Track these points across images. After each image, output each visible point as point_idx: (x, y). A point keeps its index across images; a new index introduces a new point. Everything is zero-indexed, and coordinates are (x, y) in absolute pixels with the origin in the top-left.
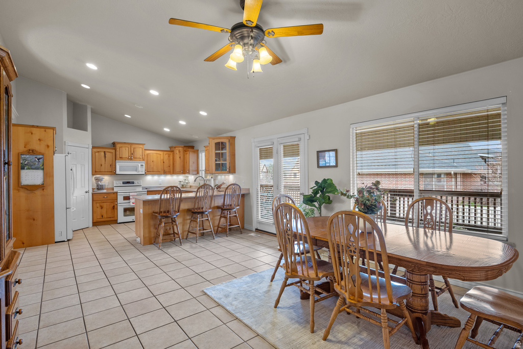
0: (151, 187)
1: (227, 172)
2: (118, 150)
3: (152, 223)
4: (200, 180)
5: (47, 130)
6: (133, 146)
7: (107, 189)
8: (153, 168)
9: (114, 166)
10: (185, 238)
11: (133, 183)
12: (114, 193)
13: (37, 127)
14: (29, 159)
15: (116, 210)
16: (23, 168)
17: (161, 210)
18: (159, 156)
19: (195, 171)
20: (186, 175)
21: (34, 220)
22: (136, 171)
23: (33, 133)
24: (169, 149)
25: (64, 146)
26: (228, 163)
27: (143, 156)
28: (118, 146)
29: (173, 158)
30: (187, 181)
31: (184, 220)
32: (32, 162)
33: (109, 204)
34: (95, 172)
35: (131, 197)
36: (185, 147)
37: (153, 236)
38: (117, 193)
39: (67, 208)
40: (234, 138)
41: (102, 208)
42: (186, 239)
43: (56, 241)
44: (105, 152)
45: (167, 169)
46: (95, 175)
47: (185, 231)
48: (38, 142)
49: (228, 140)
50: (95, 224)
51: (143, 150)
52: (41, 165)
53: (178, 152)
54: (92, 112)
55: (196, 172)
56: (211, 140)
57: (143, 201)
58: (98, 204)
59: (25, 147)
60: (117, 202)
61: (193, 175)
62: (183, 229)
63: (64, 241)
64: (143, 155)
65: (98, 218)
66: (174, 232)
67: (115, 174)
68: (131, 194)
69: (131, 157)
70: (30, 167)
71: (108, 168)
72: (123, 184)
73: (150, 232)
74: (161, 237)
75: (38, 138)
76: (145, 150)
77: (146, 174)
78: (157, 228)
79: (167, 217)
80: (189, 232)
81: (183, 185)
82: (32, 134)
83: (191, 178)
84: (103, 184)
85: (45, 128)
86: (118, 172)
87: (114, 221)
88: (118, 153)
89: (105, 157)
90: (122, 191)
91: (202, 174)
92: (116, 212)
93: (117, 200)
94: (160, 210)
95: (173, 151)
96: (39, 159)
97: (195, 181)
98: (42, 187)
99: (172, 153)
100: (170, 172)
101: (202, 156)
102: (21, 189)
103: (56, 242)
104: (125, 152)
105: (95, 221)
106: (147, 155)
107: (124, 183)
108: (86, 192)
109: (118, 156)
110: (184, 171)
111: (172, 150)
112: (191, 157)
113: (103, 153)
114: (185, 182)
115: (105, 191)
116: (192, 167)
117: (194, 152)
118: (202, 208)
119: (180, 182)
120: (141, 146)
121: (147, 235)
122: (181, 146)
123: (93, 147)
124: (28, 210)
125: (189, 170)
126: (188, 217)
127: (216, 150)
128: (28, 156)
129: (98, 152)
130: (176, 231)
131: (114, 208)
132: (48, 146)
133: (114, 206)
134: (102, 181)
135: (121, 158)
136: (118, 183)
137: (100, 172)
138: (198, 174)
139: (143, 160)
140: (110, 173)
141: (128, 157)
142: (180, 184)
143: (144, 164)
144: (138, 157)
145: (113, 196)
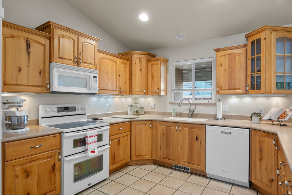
2: (56, 41)
6: (82, 40)
9: (47, 75)
11: (74, 109)
12: (55, 135)
15: (58, 173)
18: (114, 64)
22: (86, 87)
28: (56, 33)
30: (138, 106)
33: (42, 161)
35: (89, 140)
38: (60, 133)
41: (28, 175)
44: (27, 40)
45: (123, 87)
51: (96, 50)
53: (138, 62)
60: (60, 153)
64: (96, 58)
67: (49, 91)
68: (89, 133)
69: (79, 61)
71: (34, 78)
72: (58, 111)
76: (99, 51)
77: (99, 94)
86: (56, 87)
88: (55, 47)
89: (29, 52)
92: (58, 177)
93: (61, 148)
95: (130, 60)
106: (100, 59)
107: (59, 110)
109: (55, 54)
111: (128, 57)
112: (162, 69)
113: (24, 42)
119: (131, 106)
120: (93, 42)
125: (160, 89)
131: (55, 169)
133: (54, 165)
134: (20, 106)
135: (61, 58)
136: (49, 110)
137: (17, 85)
138: (167, 95)
139: (96, 68)
140: (38, 88)
141: (74, 59)
142: (131, 110)
143: (97, 76)
144: (89, 62)
145: (53, 141)
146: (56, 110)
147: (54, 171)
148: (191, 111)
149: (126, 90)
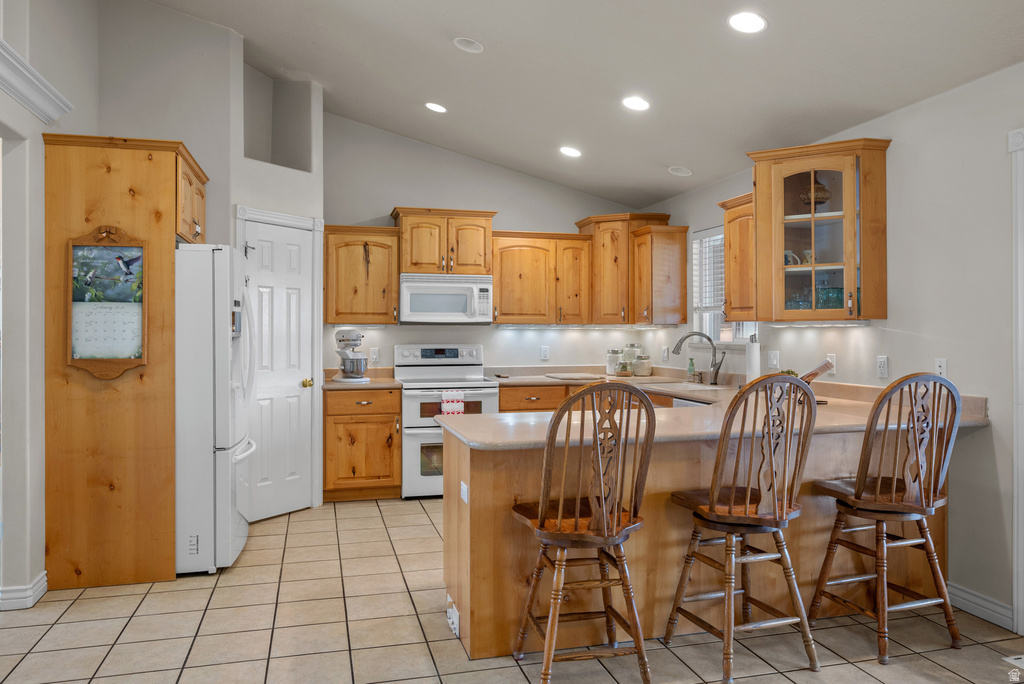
0: (513, 371)
1: (844, 312)
2: (406, 236)
3: (510, 553)
4: (694, 348)
5: (156, 155)
6: (456, 222)
7: (376, 373)
8: (520, 300)
9: (394, 295)
10: (658, 632)
11: (455, 353)
12: (391, 390)
13: (125, 143)
14: (99, 263)
15: (396, 452)
16: (79, 298)
17: (553, 494)
18: (541, 254)
19: (674, 311)
20: (637, 327)
21: (112, 487)
22: (464, 310)
23: (112, 167)
24: (575, 231)
25: (232, 221)
26: (849, 266)
27: (489, 257)
28: (407, 222)
29: (592, 264)
30: (638, 352)
31: (658, 545)
32: (108, 275)
33: (374, 426)
34: (333, 315)
35: (445, 407)
36: (634, 218)
37: (512, 615)
38: (400, 389)
39: (217, 449)
40: (880, 147)
41: (353, 441)
42: (665, 641)
43: (180, 570)
44: (366, 245)
45: (567, 305)
46: (334, 324)
47: (660, 601)
48: (128, 199)
49: (850, 160)
50: (333, 496)
51: (489, 234)
52: (135, 287)
53: (608, 241)
54: (326, 110)
55: (676, 318)
56: (762, 166)
57: (472, 451)
58: (341, 428)
59: (87, 220)
60: (400, 421)
61: (665, 326)
62: (650, 586)
63: (205, 574)
64: (489, 252)
65: (342, 474)
66: (609, 606)
67: (397, 321)
68: (446, 395)
69: (450, 263)
70: (100, 294)
71: (375, 302)
72: (424, 356)
73: (499, 599)
74: (552, 627)
75: (127, 186)
76: (496, 234)
77: (496, 323)
78: (531, 578)
79: (579, 542)
80: (680, 610)
81: (624, 366)
82: (109, 169)
83: (657, 339)
84: (360, 356)
85: (150, 146)
86: (407, 315)
87: (392, 492)
88: (406, 247)
89: (367, 262)
90: (417, 383)
91: (704, 320)
92: (396, 459)
93: (400, 413)
94: (547, 493)
95: (590, 238)
96: (128, 264)
97: (677, 350)
98: (135, 366)
99: (585, 245)
100: (579, 315)
101: (705, 251)
102: (74, 373)
103: (180, 576)
104: (428, 243)
105: (331, 487)
106: (503, 251)
107: (426, 354)
108: (304, 385)
109: (406, 259)
110: (632, 312)
111: (585, 233)
112: (659, 255)
113: (361, 250)
114: (631, 355)
115: (365, 381)
116: (663, 295)
117: (670, 235)
118: (756, 498)
119: (615, 352)
120: (482, 221)
121: (487, 611)
122: (621, 216)
123: (330, 230)
124: (94, 453)
125: (650, 309)
126: (674, 535)
127: (787, 213)
128: (95, 253)
129: (347, 245)
130: (618, 602)
131: (392, 443)
132: (158, 215)
133: (390, 437)
134: (356, 345)
135: (416, 264)
136: (406, 353)
137: (352, 313)
138: (686, 322)
139: (488, 272)
140: (382, 317)
141: (440, 262)
142: (612, 361)
143: (490, 287)
144: (473, 262)
145: (389, 400)
146: (419, 353)
147: (390, 446)
148: (714, 365)
149: (577, 312)
